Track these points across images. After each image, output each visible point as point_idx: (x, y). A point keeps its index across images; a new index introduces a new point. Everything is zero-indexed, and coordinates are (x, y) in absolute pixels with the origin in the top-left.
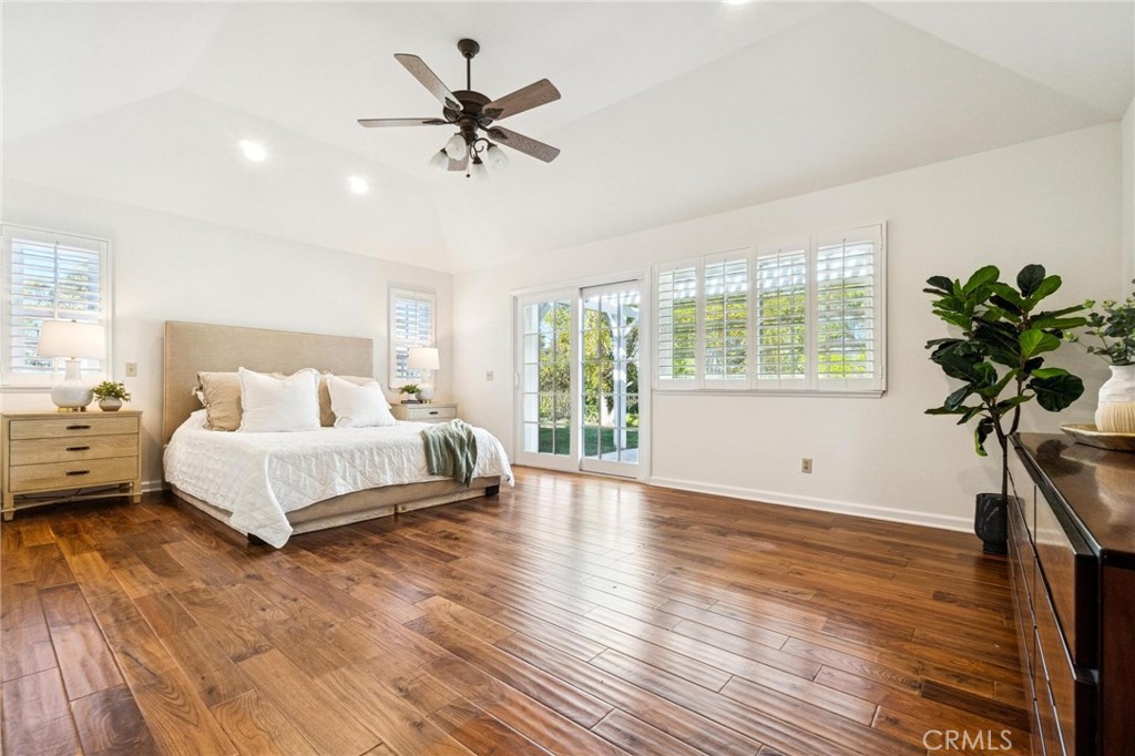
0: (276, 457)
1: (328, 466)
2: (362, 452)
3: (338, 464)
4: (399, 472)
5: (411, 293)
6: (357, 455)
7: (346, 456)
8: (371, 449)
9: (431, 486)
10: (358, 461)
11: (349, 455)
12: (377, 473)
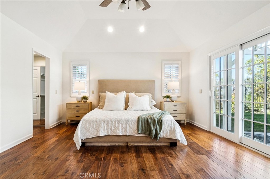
0: (85, 121)
1: (99, 125)
2: (112, 121)
3: (102, 125)
4: (125, 130)
5: (171, 62)
6: (110, 122)
7: (106, 122)
8: (115, 121)
9: (140, 138)
10: (110, 125)
11: (107, 122)
12: (116, 130)
